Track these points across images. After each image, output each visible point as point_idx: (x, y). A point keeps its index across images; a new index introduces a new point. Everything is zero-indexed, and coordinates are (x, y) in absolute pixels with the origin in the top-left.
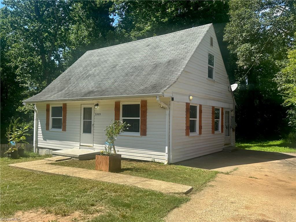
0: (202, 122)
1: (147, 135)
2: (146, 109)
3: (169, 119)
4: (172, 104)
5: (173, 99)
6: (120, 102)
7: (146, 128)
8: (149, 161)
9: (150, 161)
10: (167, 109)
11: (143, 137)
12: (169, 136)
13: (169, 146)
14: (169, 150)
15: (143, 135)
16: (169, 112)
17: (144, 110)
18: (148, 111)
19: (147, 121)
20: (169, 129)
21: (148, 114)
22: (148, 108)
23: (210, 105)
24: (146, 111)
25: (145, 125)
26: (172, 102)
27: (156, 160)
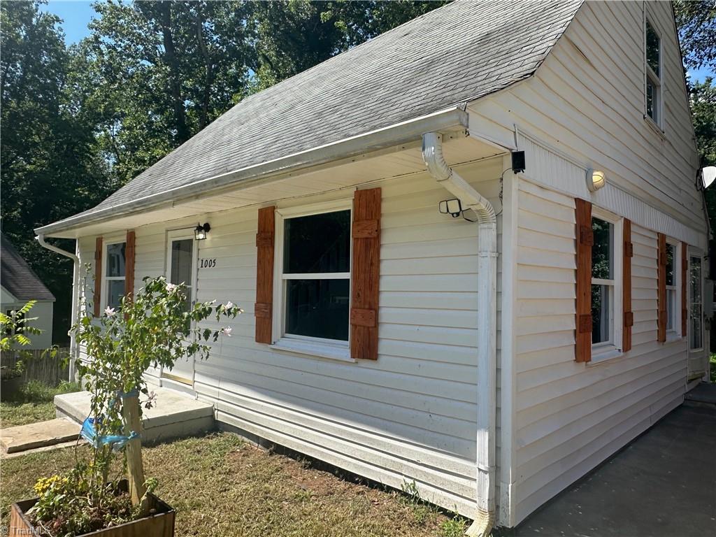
0: (634, 294)
1: (382, 359)
2: (379, 231)
3: (499, 274)
4: (514, 194)
5: (519, 161)
6: (274, 208)
7: (377, 324)
8: (389, 489)
9: (396, 490)
10: (484, 220)
11: (365, 363)
12: (498, 370)
13: (498, 428)
14: (498, 449)
15: (364, 358)
16: (499, 236)
17: (365, 235)
18: (386, 239)
19: (382, 288)
20: (498, 332)
21: (385, 253)
22: (386, 222)
23: (654, 228)
24: (378, 238)
25: (370, 309)
26: (514, 182)
27: (426, 493)
